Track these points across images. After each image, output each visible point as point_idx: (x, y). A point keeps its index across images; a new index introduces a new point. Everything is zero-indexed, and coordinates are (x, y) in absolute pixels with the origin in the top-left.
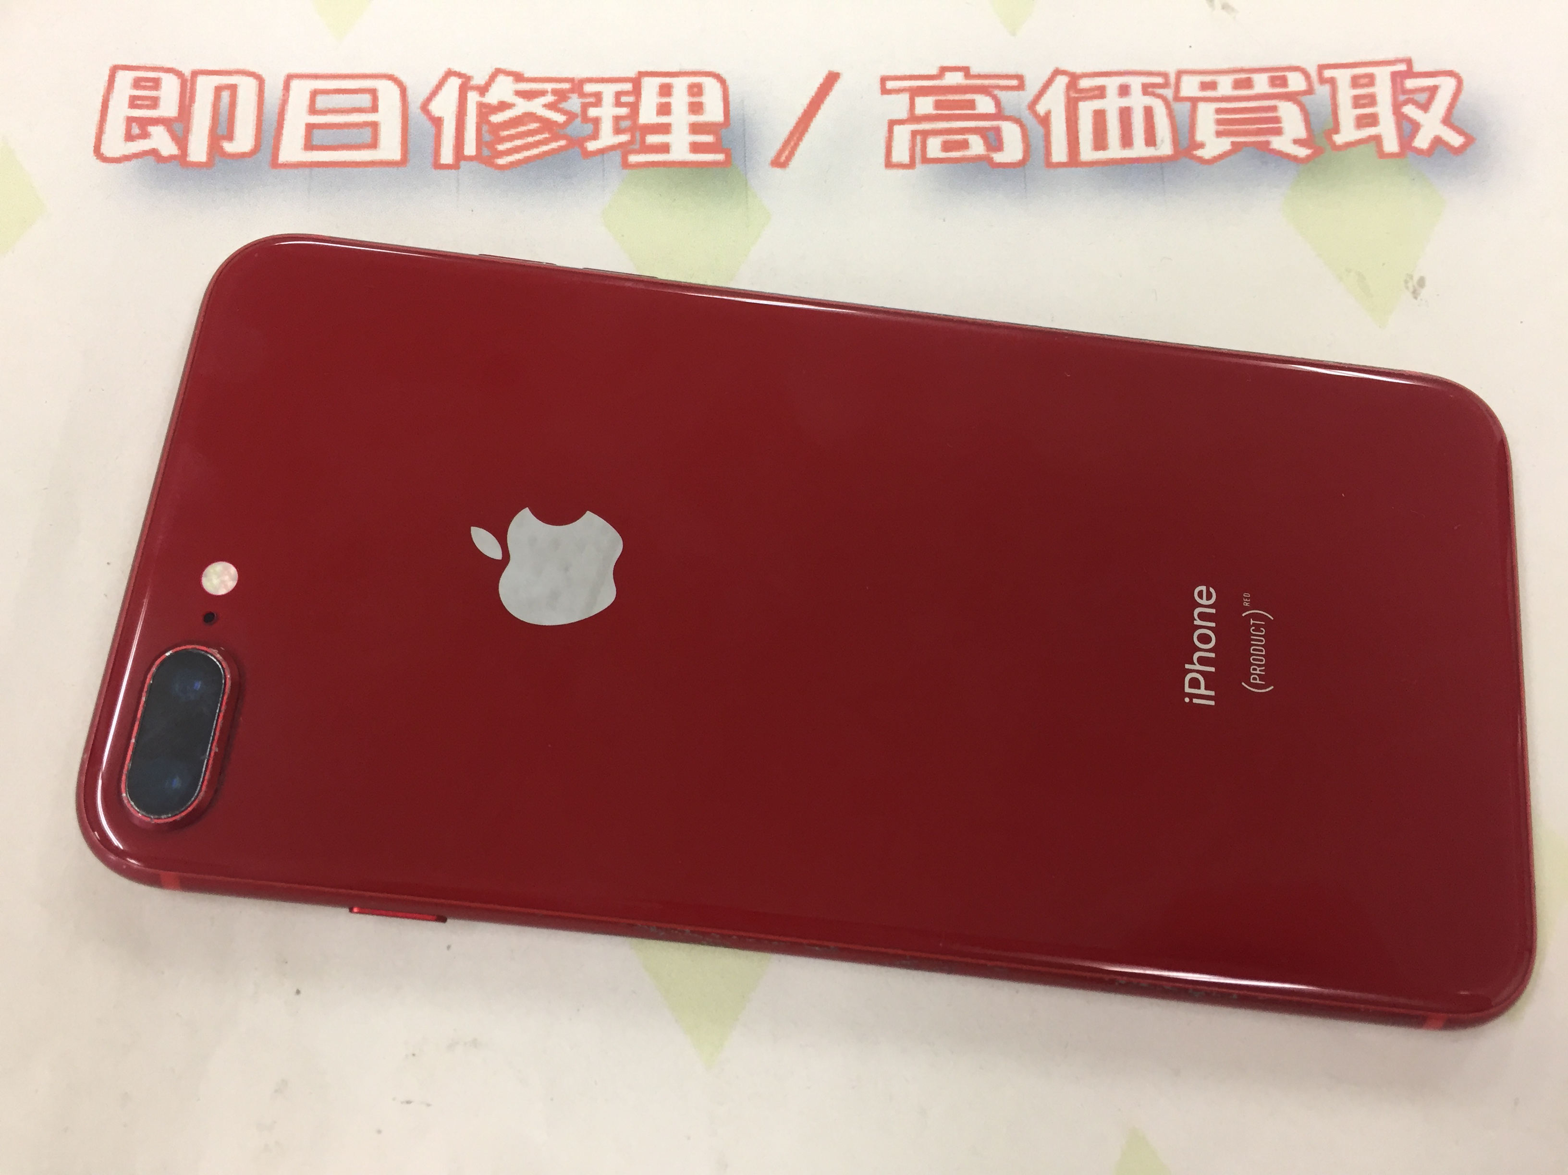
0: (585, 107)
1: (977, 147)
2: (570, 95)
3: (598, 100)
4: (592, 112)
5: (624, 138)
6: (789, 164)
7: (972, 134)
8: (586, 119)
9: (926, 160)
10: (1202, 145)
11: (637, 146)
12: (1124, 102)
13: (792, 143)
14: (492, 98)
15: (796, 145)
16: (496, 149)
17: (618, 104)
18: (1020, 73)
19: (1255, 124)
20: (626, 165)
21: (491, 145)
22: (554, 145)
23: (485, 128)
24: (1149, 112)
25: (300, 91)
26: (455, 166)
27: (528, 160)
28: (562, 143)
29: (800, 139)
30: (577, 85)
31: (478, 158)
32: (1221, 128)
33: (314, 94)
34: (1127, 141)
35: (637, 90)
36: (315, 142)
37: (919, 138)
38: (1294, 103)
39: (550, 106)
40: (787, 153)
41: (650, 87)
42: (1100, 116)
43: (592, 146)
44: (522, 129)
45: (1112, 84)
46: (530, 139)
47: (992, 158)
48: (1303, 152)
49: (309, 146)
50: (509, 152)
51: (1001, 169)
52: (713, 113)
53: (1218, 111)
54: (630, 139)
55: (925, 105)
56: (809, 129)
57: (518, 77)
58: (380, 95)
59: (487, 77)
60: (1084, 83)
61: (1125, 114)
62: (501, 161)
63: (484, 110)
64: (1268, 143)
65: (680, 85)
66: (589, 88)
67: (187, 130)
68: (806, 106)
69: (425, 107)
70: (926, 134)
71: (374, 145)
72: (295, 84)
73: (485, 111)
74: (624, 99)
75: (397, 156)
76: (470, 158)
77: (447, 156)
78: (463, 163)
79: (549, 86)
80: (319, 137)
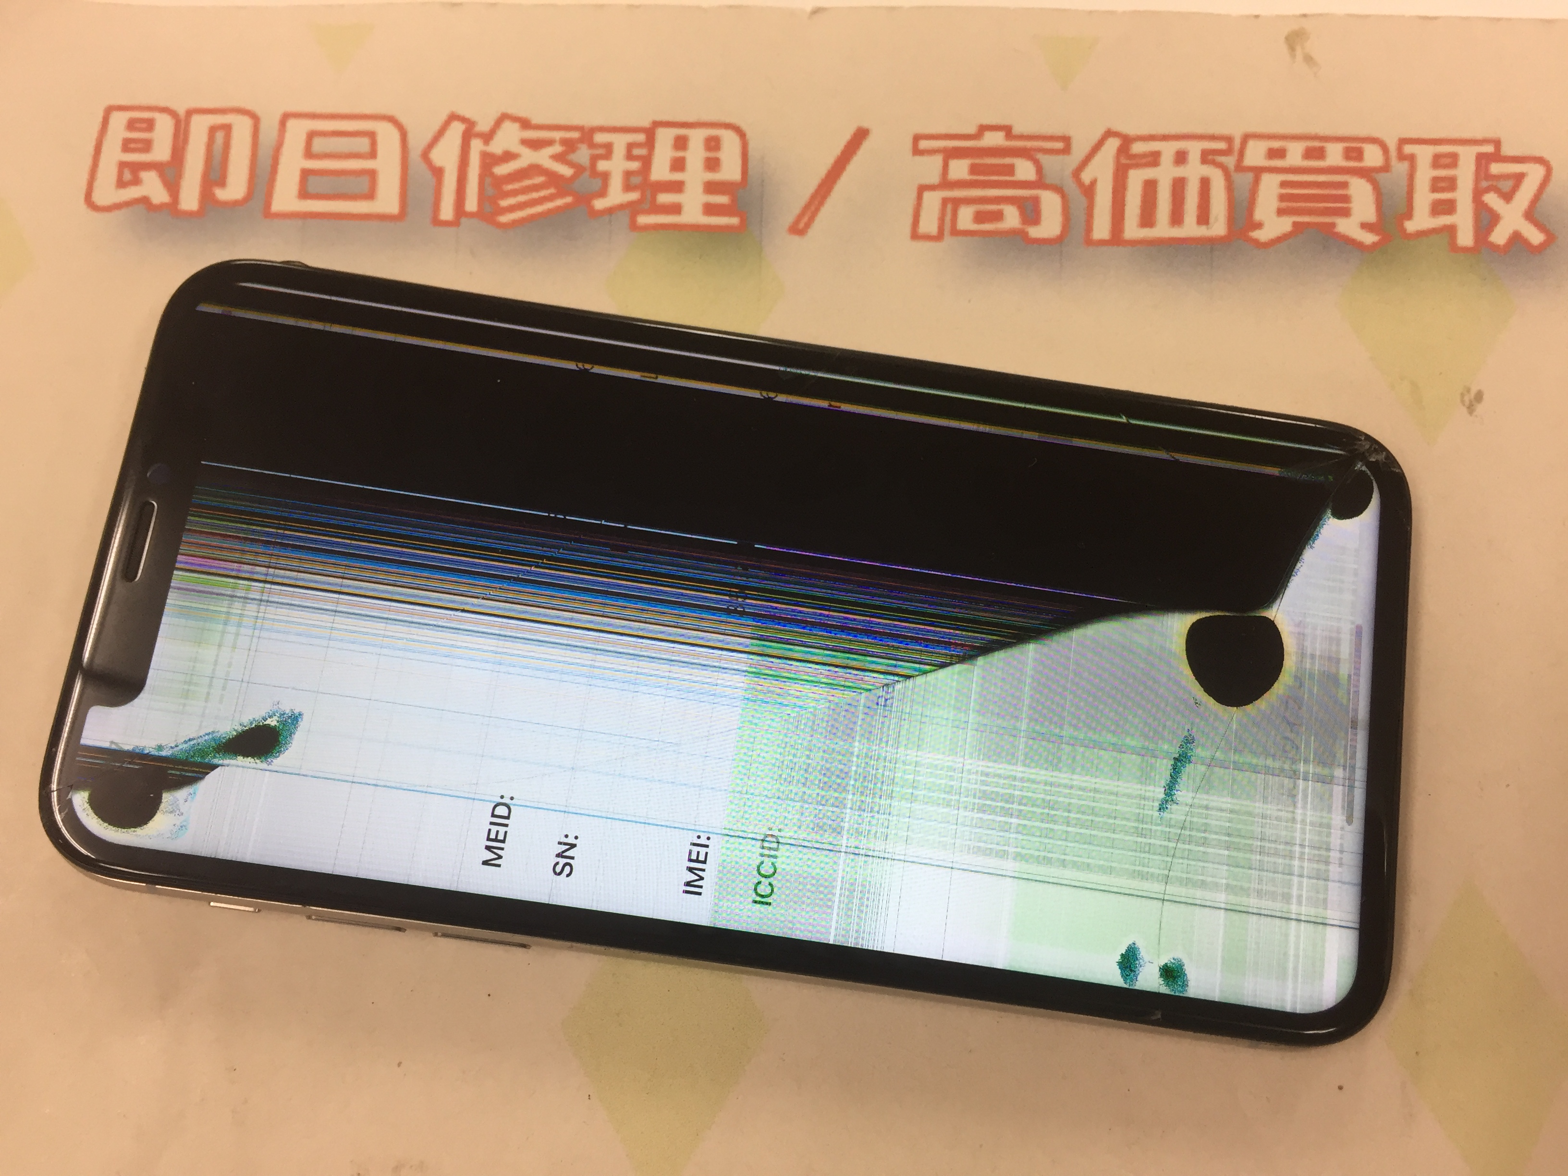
0: (594, 159)
1: (1012, 218)
2: (580, 145)
3: (608, 151)
4: (602, 165)
5: (634, 196)
6: (807, 232)
7: (1007, 204)
8: (594, 173)
9: (955, 232)
10: (1259, 226)
11: (646, 206)
12: (1180, 172)
13: (813, 208)
14: (497, 147)
15: (817, 210)
16: (499, 205)
17: (630, 157)
18: (1067, 134)
19: (1321, 202)
20: (634, 226)
21: (493, 201)
22: (559, 202)
23: (488, 180)
24: (1205, 183)
25: (297, 131)
26: (455, 223)
27: (532, 218)
28: (569, 200)
29: (821, 203)
30: (587, 134)
31: (480, 215)
32: (1284, 205)
33: (311, 135)
34: (1177, 218)
35: (650, 143)
36: (311, 189)
37: (949, 207)
38: (1368, 181)
39: (557, 158)
40: (806, 219)
41: (665, 138)
42: (1150, 187)
43: (599, 204)
44: (527, 182)
45: (1168, 150)
46: (535, 195)
47: (1027, 233)
48: (1369, 238)
49: (304, 194)
50: (512, 209)
51: (1035, 245)
52: (730, 171)
53: (1284, 184)
54: (640, 197)
55: (960, 169)
56: (831, 194)
57: (525, 124)
58: (380, 139)
59: (492, 123)
60: (1138, 148)
61: (1179, 185)
62: (504, 219)
63: (487, 161)
64: (1333, 225)
65: (697, 138)
66: (600, 138)
67: (179, 176)
68: (831, 166)
69: (425, 155)
70: (957, 203)
71: (370, 195)
72: (291, 124)
73: (489, 161)
74: (637, 152)
75: (393, 208)
76: (471, 215)
77: (447, 212)
78: (463, 220)
79: (557, 135)
80: (314, 184)
